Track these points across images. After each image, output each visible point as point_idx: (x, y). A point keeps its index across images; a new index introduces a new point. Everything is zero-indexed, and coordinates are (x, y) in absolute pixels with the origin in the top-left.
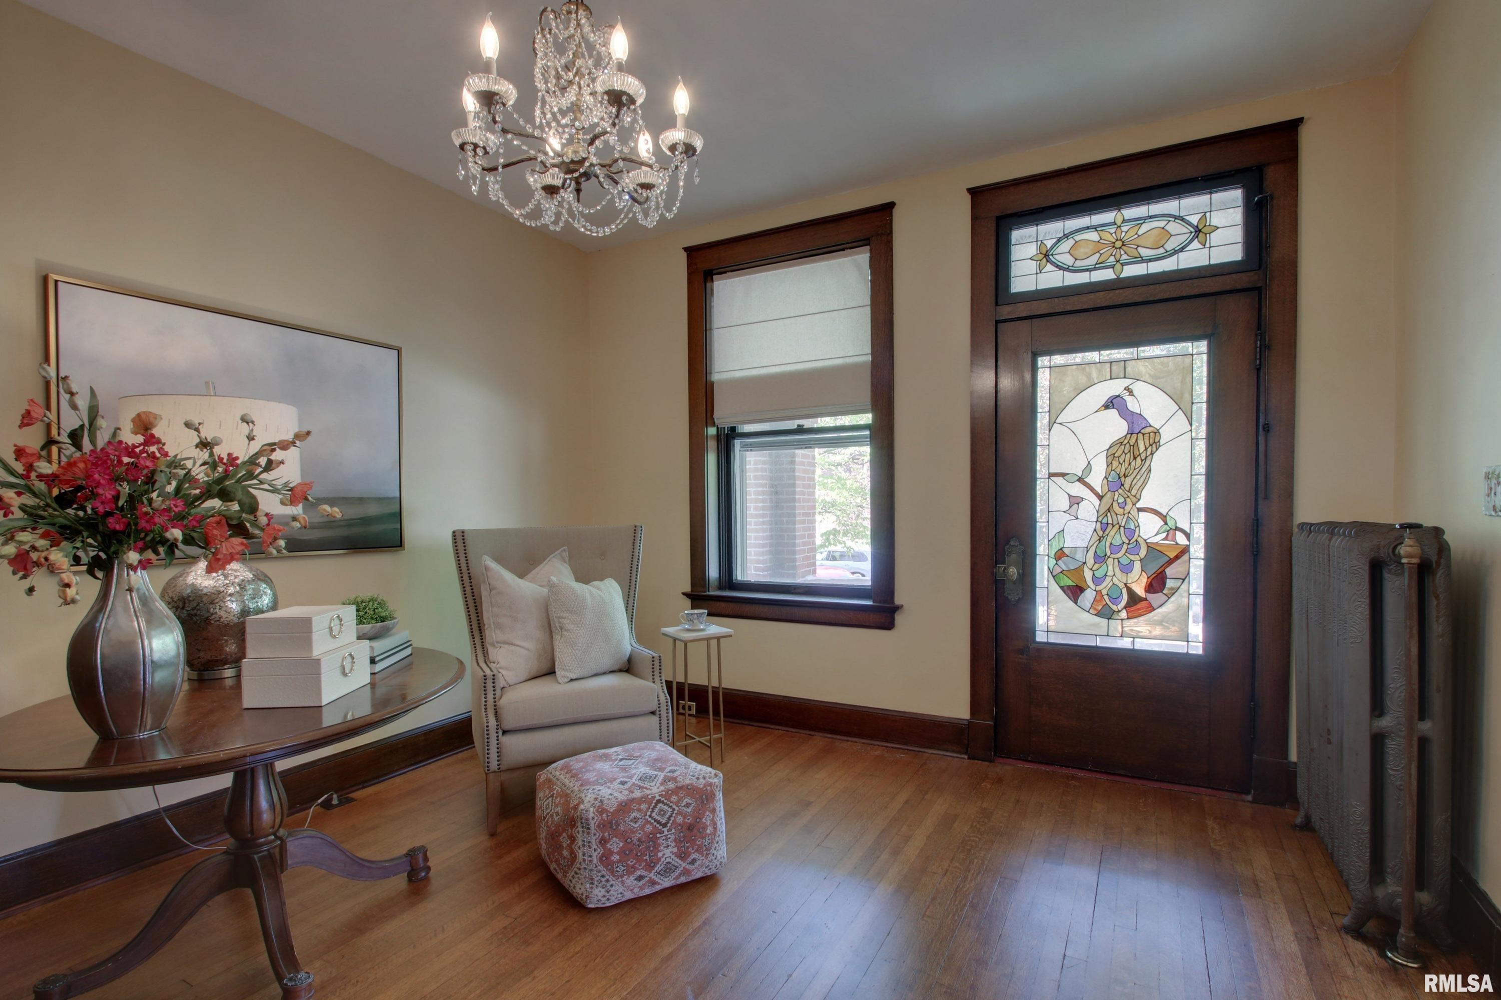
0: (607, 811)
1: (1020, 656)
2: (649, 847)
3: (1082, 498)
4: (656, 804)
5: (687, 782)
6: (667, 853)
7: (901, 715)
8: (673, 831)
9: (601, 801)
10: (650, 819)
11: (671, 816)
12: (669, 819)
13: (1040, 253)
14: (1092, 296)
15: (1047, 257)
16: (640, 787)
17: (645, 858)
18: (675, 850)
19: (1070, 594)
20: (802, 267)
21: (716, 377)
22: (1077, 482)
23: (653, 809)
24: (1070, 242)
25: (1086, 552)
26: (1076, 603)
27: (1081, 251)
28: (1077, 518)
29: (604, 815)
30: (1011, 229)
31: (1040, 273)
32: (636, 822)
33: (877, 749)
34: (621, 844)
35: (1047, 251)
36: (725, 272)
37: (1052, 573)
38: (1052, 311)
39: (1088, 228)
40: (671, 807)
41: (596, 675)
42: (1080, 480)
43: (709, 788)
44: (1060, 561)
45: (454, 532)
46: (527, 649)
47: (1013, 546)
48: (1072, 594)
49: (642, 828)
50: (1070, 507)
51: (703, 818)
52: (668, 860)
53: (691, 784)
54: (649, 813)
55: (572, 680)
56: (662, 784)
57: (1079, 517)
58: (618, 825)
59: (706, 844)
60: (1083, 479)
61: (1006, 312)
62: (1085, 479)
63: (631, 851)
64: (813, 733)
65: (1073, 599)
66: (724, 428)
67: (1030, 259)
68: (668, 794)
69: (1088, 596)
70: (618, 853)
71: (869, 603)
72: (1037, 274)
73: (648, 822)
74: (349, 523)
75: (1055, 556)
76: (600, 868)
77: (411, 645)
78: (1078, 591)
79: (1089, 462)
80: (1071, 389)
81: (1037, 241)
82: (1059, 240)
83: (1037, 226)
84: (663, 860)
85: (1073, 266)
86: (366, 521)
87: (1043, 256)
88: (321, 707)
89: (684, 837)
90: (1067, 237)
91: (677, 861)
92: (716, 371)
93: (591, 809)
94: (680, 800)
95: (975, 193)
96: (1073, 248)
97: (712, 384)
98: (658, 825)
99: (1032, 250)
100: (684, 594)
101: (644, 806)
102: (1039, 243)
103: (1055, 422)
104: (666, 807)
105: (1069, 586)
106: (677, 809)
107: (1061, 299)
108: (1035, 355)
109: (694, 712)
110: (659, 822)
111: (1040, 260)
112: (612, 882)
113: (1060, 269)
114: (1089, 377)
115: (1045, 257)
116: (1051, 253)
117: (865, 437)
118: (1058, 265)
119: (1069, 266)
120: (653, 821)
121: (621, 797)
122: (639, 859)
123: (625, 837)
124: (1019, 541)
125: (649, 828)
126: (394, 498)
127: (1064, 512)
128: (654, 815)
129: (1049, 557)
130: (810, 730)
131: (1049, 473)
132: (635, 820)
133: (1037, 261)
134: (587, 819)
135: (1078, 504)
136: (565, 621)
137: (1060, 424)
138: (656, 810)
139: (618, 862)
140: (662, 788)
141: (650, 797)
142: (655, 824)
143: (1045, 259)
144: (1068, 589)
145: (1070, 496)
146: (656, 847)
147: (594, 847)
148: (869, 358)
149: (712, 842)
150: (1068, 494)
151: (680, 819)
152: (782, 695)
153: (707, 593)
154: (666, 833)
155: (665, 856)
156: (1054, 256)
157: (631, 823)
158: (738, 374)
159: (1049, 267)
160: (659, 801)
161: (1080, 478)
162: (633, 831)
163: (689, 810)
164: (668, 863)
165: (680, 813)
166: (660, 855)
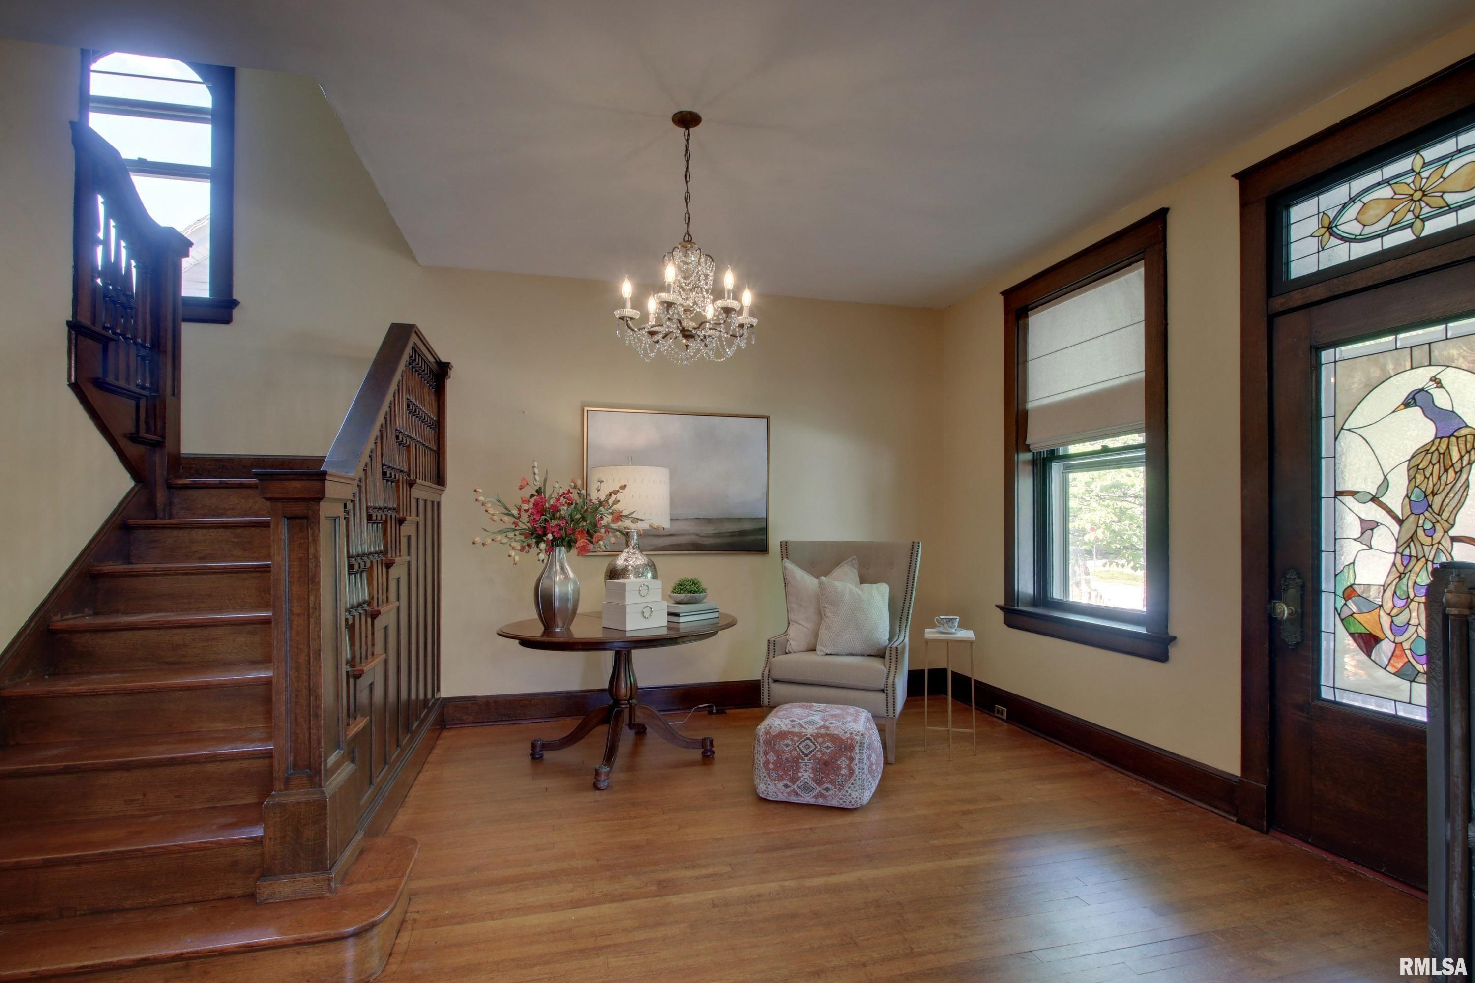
0: (770, 733)
1: (1300, 713)
2: (792, 767)
3: (1378, 523)
4: (805, 740)
5: (836, 732)
6: (806, 775)
7: (1174, 757)
8: (812, 761)
9: (771, 727)
10: (797, 748)
11: (813, 751)
12: (811, 752)
13: (1322, 227)
14: (1378, 268)
15: (1330, 230)
16: (802, 726)
17: (789, 773)
18: (812, 775)
19: (1362, 644)
20: (1096, 289)
21: (1030, 405)
22: (1370, 502)
23: (801, 742)
24: (1358, 206)
25: (1382, 591)
26: (1369, 656)
27: (1372, 214)
28: (1371, 548)
29: (768, 736)
30: (1288, 207)
31: (1323, 249)
32: (787, 747)
33: (1140, 788)
34: (775, 758)
35: (1330, 223)
36: (1037, 307)
37: (1339, 615)
38: (1330, 294)
39: (1379, 184)
40: (815, 745)
41: (852, 654)
42: (1374, 499)
43: (849, 741)
44: (1350, 601)
45: (781, 542)
46: (807, 628)
47: (1289, 578)
48: (1365, 643)
49: (790, 751)
50: (1362, 533)
51: (838, 760)
52: (806, 780)
53: (837, 735)
54: (797, 744)
55: (827, 654)
56: (817, 729)
57: (1373, 547)
58: (775, 745)
59: (839, 780)
60: (1378, 498)
61: (1278, 303)
62: (1380, 499)
63: (781, 765)
64: (1093, 757)
65: (1365, 650)
66: (1041, 452)
67: (1311, 236)
68: (816, 736)
69: (1385, 648)
70: (773, 763)
71: (1142, 630)
72: (1319, 252)
73: (795, 749)
74: (732, 534)
75: (1343, 595)
76: (764, 770)
77: (718, 612)
78: (1372, 641)
79: (1385, 477)
80: (1361, 386)
81: (1319, 213)
82: (1344, 206)
83: (1318, 196)
84: (802, 779)
85: (1360, 235)
86: (742, 533)
87: (1325, 229)
88: (625, 631)
89: (819, 768)
90: (1353, 201)
91: (813, 785)
92: (1030, 400)
93: (762, 730)
94: (824, 742)
95: (1245, 178)
96: (1361, 213)
97: (1026, 413)
98: (801, 754)
99: (1312, 225)
100: (997, 606)
101: (796, 738)
102: (1321, 215)
103: (1342, 428)
104: (811, 744)
105: (1360, 634)
106: (819, 747)
107: (1341, 278)
108: (1317, 349)
109: (1005, 717)
110: (803, 752)
111: (1322, 235)
112: (769, 783)
113: (1346, 242)
114: (1383, 369)
115: (1327, 230)
116: (1334, 225)
117: (1139, 457)
118: (1343, 237)
119: (1356, 236)
120: (798, 750)
121: (784, 728)
122: (786, 773)
123: (778, 753)
124: (1298, 573)
125: (795, 754)
126: (762, 518)
127: (1355, 540)
128: (801, 746)
129: (1335, 595)
130: (1092, 754)
131: (1336, 492)
132: (787, 745)
133: (1319, 237)
134: (759, 736)
135: (1372, 530)
136: (827, 610)
137: (1349, 430)
138: (804, 744)
139: (773, 769)
140: (816, 731)
141: (803, 734)
142: (800, 752)
143: (1327, 233)
144: (1359, 637)
145: (1362, 521)
146: (798, 768)
147: (762, 755)
148: (1143, 375)
149: (846, 782)
150: (1360, 518)
151: (819, 755)
152: (1072, 714)
153: (1016, 608)
154: (806, 761)
155: (804, 777)
156: (1338, 227)
157: (784, 747)
158: (1045, 401)
159: (1334, 241)
160: (808, 739)
161: (1374, 497)
162: (783, 752)
163: (828, 751)
164: (806, 782)
165: (820, 751)
166: (800, 774)
